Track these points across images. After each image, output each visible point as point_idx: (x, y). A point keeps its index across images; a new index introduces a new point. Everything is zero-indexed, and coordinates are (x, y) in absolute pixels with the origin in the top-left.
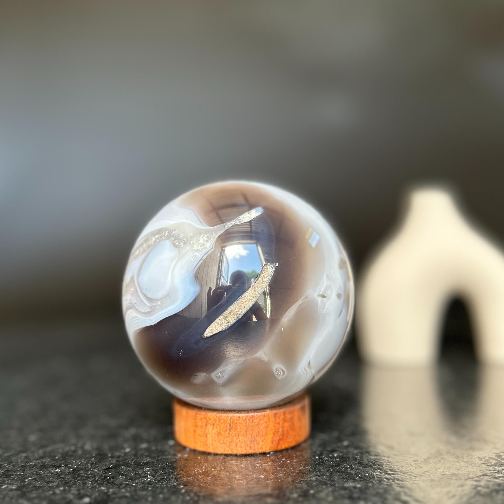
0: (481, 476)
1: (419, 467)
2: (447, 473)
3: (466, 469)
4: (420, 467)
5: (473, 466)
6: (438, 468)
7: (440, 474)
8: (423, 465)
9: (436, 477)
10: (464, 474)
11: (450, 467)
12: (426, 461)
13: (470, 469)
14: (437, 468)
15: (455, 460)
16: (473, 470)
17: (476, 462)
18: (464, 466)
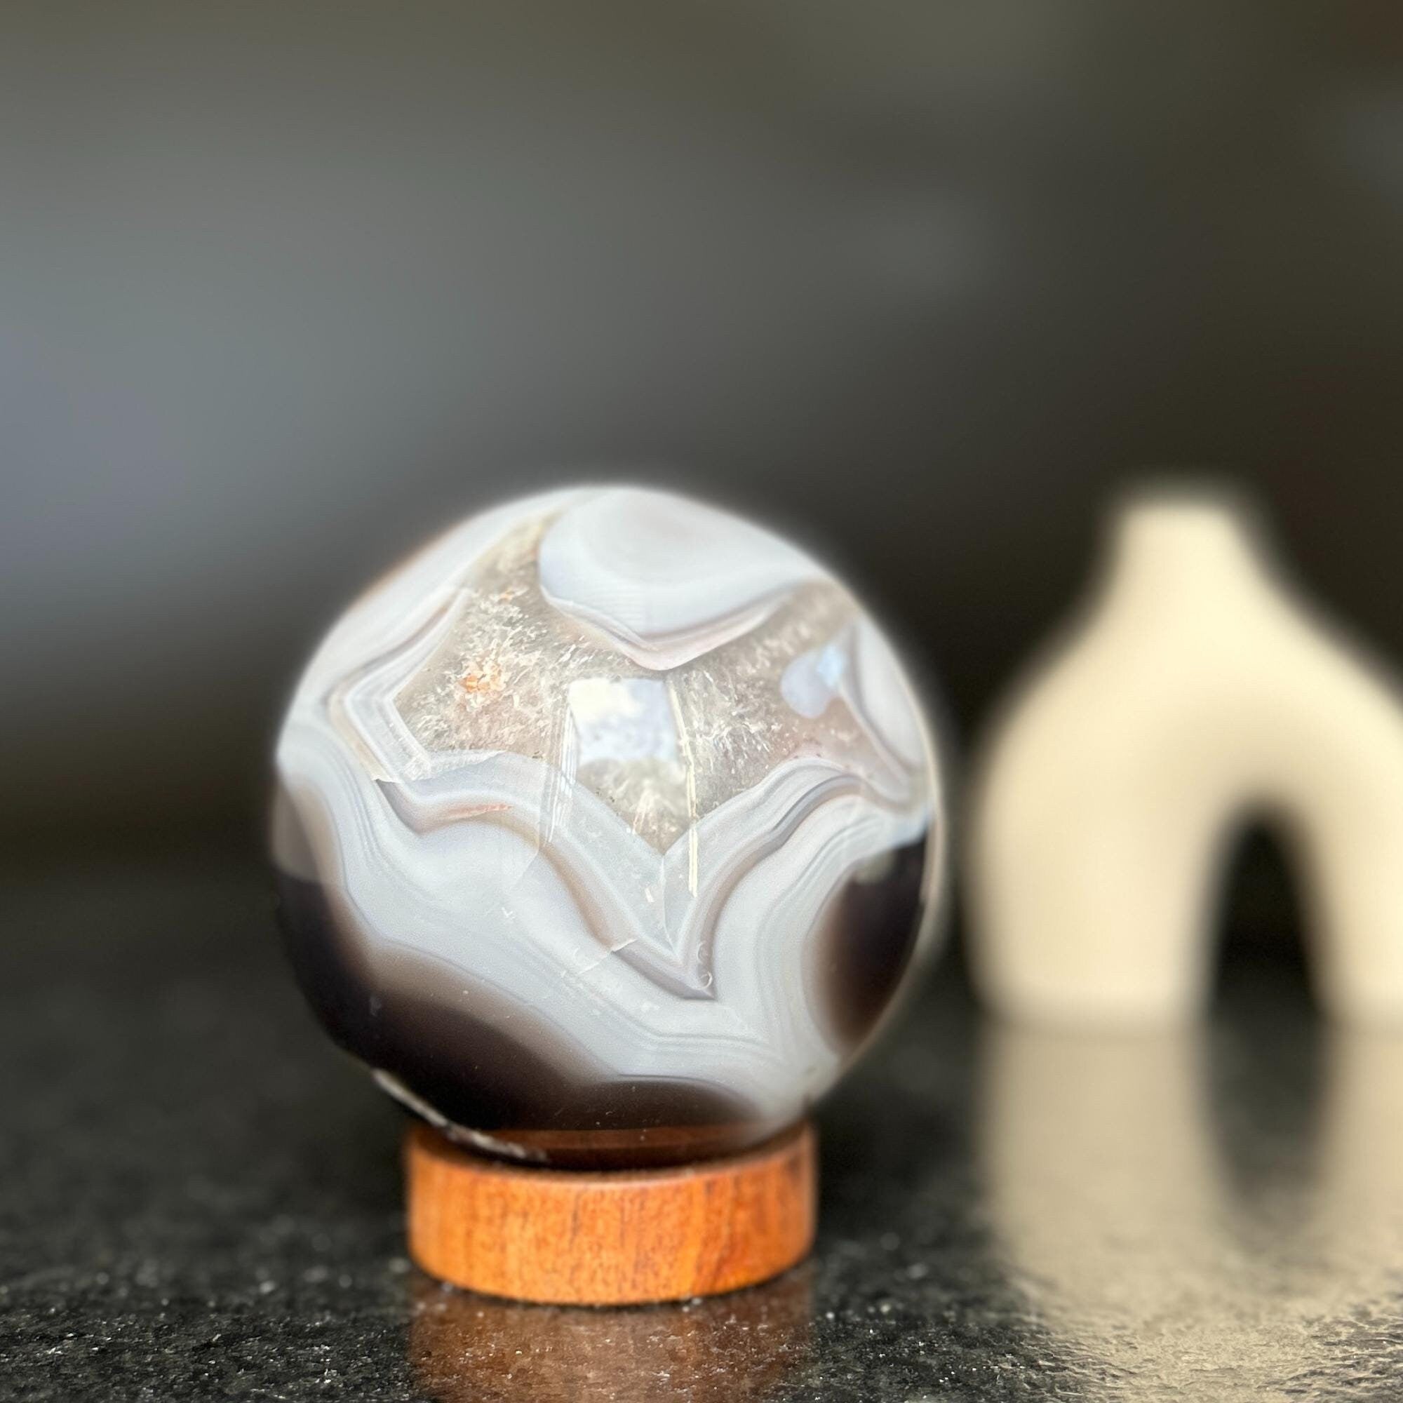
0: (1305, 1376)
1: (1127, 1347)
2: (1209, 1366)
3: (1264, 1353)
4: (1131, 1347)
5: (1284, 1346)
6: (1183, 1350)
7: (1187, 1370)
8: (1140, 1340)
9: (1175, 1380)
10: (1258, 1368)
11: (1218, 1346)
12: (1151, 1328)
13: (1275, 1353)
14: (1180, 1351)
15: (1235, 1323)
16: (1283, 1357)
17: (1293, 1331)
18: (1260, 1343)
